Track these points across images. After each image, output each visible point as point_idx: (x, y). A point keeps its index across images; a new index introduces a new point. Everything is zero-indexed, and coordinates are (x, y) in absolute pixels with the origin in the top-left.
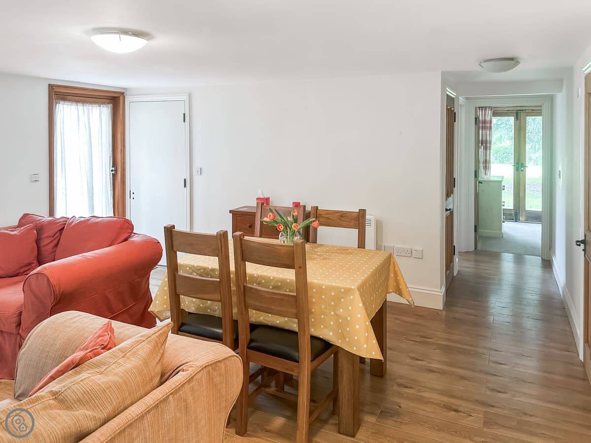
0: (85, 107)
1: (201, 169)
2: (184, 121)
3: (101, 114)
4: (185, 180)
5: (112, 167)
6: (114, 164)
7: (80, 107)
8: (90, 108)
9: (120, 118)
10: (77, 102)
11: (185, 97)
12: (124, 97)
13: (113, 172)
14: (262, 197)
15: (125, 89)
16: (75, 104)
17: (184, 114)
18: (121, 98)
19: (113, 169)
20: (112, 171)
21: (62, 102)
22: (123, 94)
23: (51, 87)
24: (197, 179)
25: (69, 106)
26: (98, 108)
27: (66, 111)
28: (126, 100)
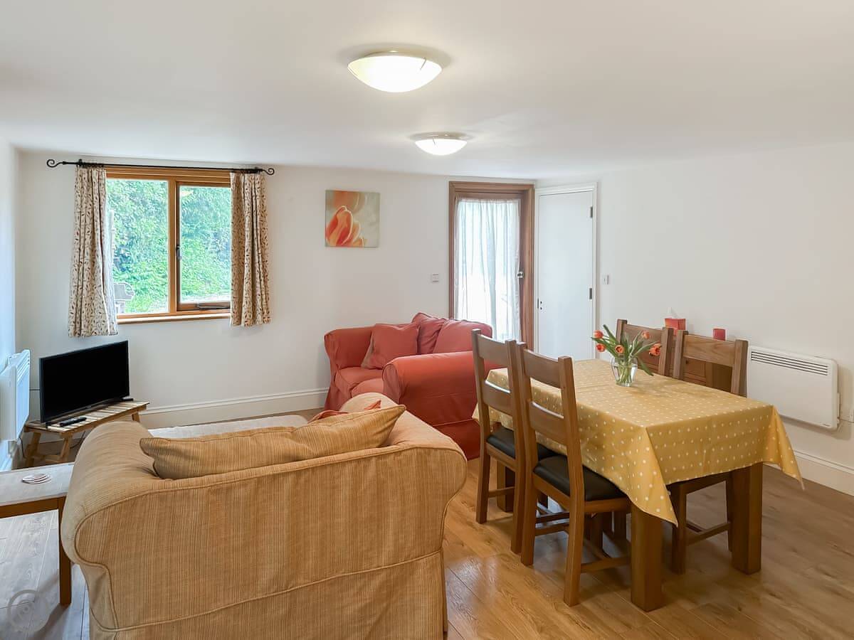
0: (489, 204)
1: (608, 277)
2: (592, 216)
3: (506, 212)
4: (591, 290)
5: (520, 271)
6: (522, 268)
7: (484, 204)
8: (495, 205)
9: (529, 214)
10: (480, 198)
11: (592, 187)
12: (534, 191)
13: (521, 277)
14: (673, 318)
15: (535, 180)
16: (478, 201)
17: (592, 209)
18: (531, 191)
19: (521, 273)
20: (519, 275)
21: (464, 200)
22: (532, 186)
23: (452, 184)
24: (604, 288)
25: (472, 204)
26: (503, 205)
27: (468, 209)
28: (536, 192)
